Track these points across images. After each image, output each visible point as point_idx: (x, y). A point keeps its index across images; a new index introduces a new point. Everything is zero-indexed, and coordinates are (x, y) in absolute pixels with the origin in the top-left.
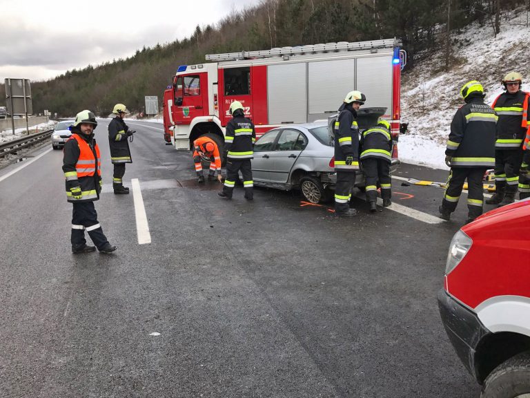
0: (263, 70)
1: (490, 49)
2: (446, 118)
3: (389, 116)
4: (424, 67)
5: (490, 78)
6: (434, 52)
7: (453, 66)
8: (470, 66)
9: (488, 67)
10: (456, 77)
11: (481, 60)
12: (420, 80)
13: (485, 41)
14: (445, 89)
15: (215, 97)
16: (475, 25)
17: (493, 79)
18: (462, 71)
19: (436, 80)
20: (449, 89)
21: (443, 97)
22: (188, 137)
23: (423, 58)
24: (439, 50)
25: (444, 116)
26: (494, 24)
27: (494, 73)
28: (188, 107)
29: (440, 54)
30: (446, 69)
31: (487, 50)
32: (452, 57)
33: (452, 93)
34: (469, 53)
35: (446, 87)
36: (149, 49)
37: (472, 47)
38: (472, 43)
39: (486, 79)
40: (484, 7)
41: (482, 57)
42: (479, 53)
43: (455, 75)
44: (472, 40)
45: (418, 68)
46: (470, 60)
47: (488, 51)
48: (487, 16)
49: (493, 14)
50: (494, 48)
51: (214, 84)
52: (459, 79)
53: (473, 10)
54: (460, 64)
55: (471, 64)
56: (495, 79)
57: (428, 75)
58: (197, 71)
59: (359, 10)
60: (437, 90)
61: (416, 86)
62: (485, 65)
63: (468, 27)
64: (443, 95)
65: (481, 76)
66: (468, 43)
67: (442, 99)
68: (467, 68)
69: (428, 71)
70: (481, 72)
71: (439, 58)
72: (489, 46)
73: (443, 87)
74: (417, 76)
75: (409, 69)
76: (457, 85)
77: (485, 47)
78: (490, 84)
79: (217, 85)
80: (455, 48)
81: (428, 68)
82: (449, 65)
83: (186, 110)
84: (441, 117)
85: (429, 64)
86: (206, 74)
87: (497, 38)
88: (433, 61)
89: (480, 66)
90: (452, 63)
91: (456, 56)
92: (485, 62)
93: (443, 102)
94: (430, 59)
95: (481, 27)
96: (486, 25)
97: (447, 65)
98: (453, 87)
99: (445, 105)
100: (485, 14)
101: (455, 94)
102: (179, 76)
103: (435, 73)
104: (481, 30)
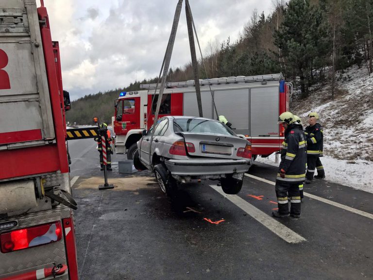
0: (180, 96)
1: (365, 84)
2: (331, 134)
3: (277, 134)
4: (316, 96)
5: (365, 105)
6: (323, 85)
7: (337, 96)
8: (350, 96)
9: (364, 97)
10: (339, 104)
11: (358, 92)
12: (313, 106)
13: (362, 78)
14: (330, 113)
15: (145, 115)
16: (355, 67)
17: (367, 106)
18: (344, 100)
19: (325, 106)
20: (333, 112)
21: (329, 119)
22: (124, 144)
23: (316, 90)
24: (327, 84)
25: (329, 133)
26: (369, 66)
27: (368, 102)
28: (126, 122)
29: (328, 87)
30: (331, 98)
31: (363, 84)
32: (337, 90)
33: (335, 116)
34: (350, 87)
35: (331, 111)
36: (139, 82)
37: (352, 82)
38: (352, 80)
39: (362, 106)
40: (361, 55)
41: (360, 89)
42: (357, 87)
43: (338, 102)
44: (352, 78)
45: (312, 96)
46: (350, 92)
47: (364, 86)
48: (363, 61)
49: (369, 59)
50: (368, 83)
51: (145, 105)
52: (342, 106)
53: (353, 56)
54: (342, 95)
55: (350, 94)
56: (369, 106)
57: (319, 102)
58: (134, 96)
59: (269, 56)
60: (325, 113)
61: (309, 110)
62: (361, 95)
63: (350, 68)
64: (329, 117)
65: (358, 104)
66: (350, 79)
67: (328, 120)
68: (348, 97)
69: (319, 99)
70: (358, 100)
71: (327, 90)
72: (365, 82)
73: (329, 111)
74: (311, 103)
75: (305, 97)
76: (339, 110)
77: (362, 82)
78: (365, 110)
79: (147, 107)
80: (339, 83)
81: (319, 97)
82: (334, 95)
83: (124, 124)
84: (327, 134)
85: (320, 94)
86: (139, 98)
87: (371, 76)
88: (323, 92)
89: (358, 96)
90: (336, 93)
91: (340, 89)
92: (361, 93)
93: (329, 122)
94: (321, 91)
95: (359, 68)
96: (363, 67)
97: (333, 94)
98: (337, 111)
99: (331, 124)
100: (362, 59)
101: (338, 116)
102: (120, 100)
103: (324, 101)
104: (359, 70)
